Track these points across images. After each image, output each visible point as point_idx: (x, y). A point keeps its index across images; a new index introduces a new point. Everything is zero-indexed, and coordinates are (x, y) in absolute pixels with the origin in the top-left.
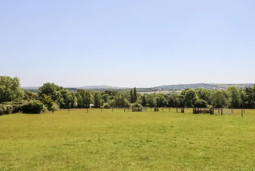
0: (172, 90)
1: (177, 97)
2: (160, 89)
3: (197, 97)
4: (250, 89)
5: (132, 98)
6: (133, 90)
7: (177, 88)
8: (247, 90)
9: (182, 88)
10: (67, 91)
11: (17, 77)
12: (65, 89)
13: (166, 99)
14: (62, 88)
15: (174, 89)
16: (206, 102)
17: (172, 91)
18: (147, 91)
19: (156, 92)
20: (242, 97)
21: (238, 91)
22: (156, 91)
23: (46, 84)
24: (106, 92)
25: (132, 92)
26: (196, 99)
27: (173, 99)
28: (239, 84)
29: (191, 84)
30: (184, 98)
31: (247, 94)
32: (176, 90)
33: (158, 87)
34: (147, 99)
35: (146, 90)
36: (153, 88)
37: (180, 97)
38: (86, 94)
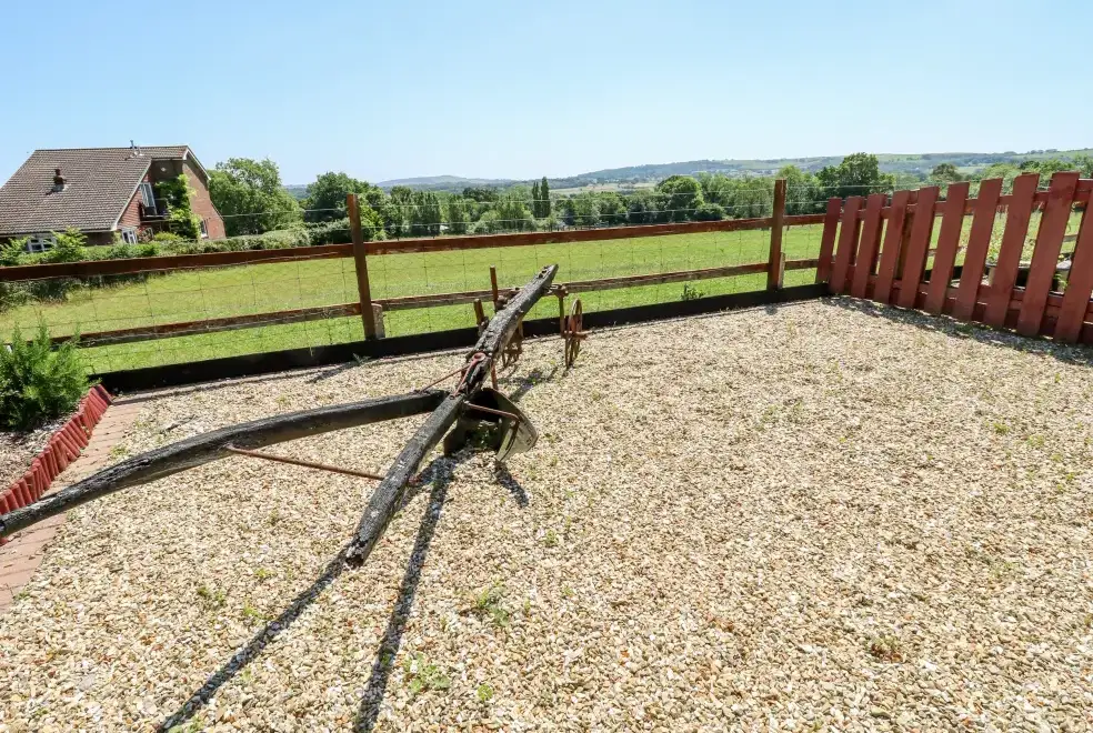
0: (626, 182)
1: (652, 198)
2: (595, 181)
3: (700, 196)
4: (832, 170)
5: (537, 205)
6: (540, 184)
7: (637, 176)
8: (826, 176)
9: (652, 174)
10: (381, 192)
11: (268, 162)
12: (375, 188)
13: (624, 205)
14: (366, 185)
15: (632, 179)
16: (721, 208)
17: (626, 185)
18: (561, 188)
19: (583, 188)
20: (811, 194)
21: (803, 178)
22: (585, 185)
23: (324, 178)
24: (468, 193)
25: (537, 191)
26: (698, 203)
27: (643, 204)
28: (796, 160)
29: (673, 164)
30: (669, 202)
31: (824, 185)
32: (636, 181)
33: (590, 175)
34: (577, 207)
35: (558, 184)
36: (577, 178)
37: (660, 199)
38: (429, 199)
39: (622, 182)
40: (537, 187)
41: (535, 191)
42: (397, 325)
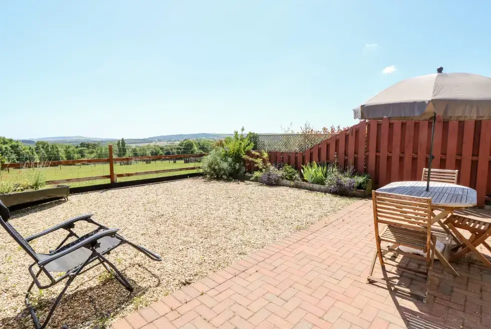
0: (171, 141)
1: (175, 148)
2: (157, 140)
5: (119, 151)
6: (121, 142)
7: (176, 139)
10: (20, 144)
13: (162, 151)
14: (11, 140)
22: (151, 142)
24: (82, 145)
26: (195, 150)
27: (171, 151)
30: (182, 150)
32: (175, 141)
33: (154, 138)
34: (139, 152)
36: (148, 139)
37: (178, 149)
38: (52, 148)
39: (169, 141)
40: (119, 143)
41: (119, 144)
42: (119, 180)
